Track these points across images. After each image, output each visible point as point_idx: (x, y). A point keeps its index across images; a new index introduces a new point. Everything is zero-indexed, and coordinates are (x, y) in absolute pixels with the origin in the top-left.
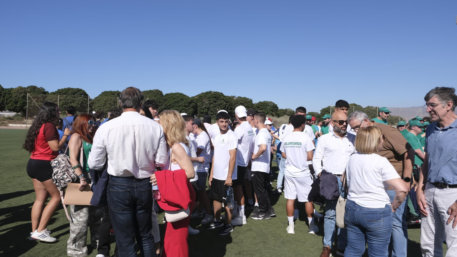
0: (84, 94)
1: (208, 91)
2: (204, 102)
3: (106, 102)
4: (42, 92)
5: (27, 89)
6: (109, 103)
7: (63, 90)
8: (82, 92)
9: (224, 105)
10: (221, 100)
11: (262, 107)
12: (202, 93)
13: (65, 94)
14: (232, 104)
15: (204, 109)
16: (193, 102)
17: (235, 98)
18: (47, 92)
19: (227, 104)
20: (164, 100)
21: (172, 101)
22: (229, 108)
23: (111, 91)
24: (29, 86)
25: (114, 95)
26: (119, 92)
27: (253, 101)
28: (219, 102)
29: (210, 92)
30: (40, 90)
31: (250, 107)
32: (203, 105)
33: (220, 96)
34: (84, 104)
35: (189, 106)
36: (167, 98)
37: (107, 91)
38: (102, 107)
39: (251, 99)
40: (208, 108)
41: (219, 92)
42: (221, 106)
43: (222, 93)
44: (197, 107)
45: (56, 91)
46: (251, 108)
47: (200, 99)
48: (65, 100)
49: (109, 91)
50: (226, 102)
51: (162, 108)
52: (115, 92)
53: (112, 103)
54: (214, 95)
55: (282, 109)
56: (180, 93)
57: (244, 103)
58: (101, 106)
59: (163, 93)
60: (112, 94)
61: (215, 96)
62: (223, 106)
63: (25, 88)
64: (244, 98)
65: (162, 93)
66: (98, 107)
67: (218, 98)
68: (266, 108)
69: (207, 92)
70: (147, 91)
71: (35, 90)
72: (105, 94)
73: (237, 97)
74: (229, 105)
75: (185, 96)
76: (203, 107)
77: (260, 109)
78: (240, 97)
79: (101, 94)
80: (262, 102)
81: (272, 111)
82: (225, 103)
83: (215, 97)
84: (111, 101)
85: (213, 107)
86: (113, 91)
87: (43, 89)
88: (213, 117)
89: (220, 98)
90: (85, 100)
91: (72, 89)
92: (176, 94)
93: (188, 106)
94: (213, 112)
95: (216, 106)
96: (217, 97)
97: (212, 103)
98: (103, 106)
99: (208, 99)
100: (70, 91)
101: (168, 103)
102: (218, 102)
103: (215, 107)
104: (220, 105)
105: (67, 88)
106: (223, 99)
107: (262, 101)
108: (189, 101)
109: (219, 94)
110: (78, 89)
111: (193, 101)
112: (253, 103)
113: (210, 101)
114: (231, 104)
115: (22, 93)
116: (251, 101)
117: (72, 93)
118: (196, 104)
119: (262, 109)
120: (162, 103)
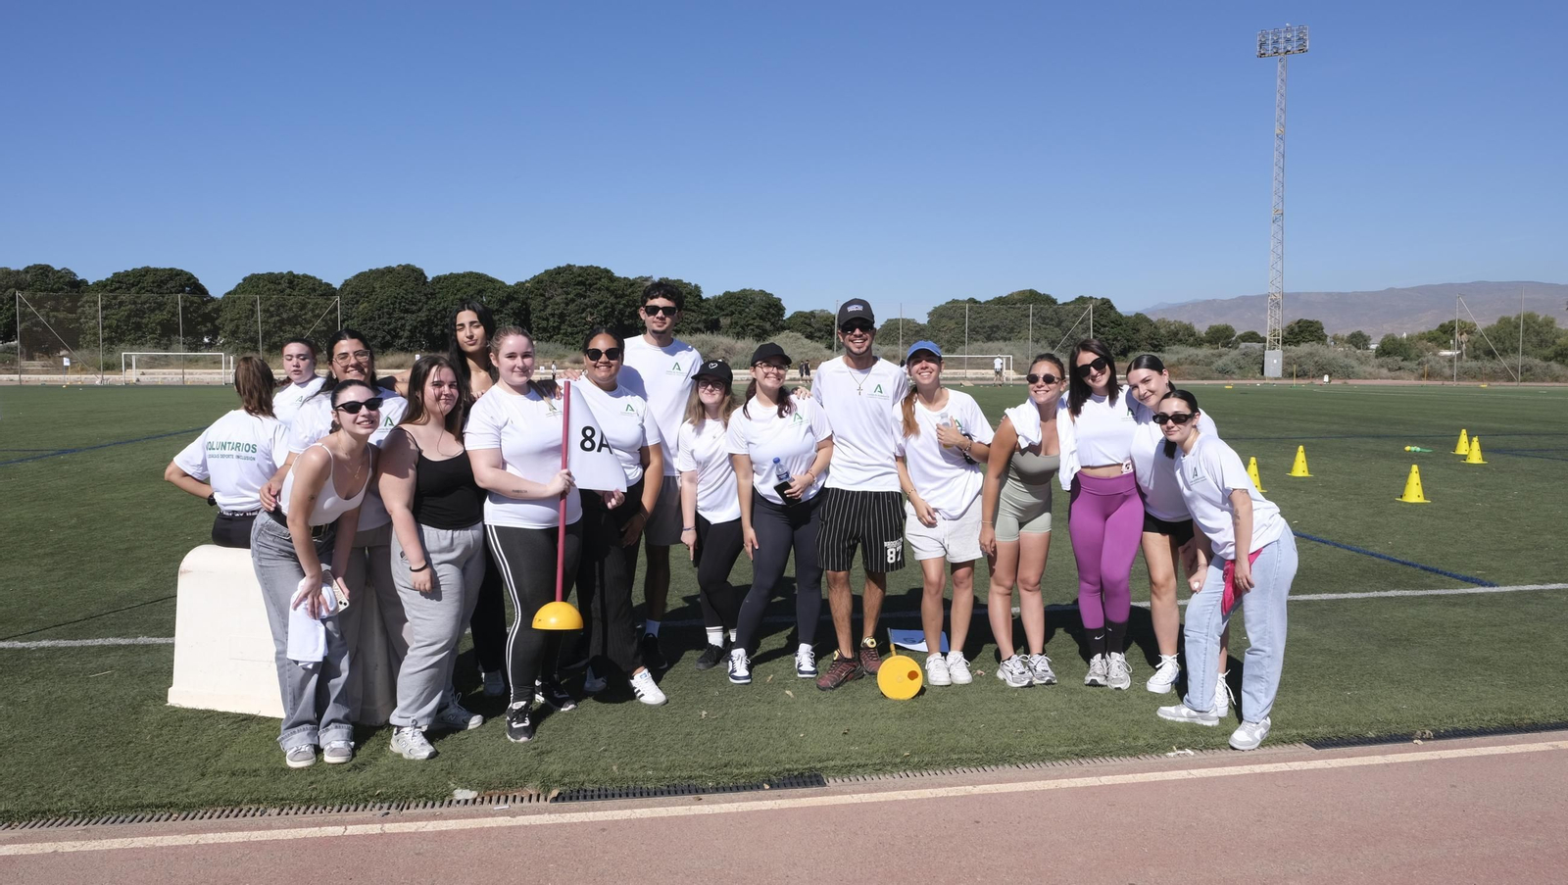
0: (191, 284)
1: (563, 264)
2: (550, 298)
4: (69, 282)
5: (23, 276)
7: (127, 274)
8: (185, 277)
9: (609, 305)
10: (599, 289)
11: (732, 308)
12: (546, 271)
13: (133, 285)
14: (635, 301)
15: (547, 320)
16: (515, 299)
18: (84, 282)
19: (619, 303)
20: (425, 295)
21: (451, 298)
22: (627, 313)
23: (271, 274)
24: (28, 267)
25: (280, 284)
26: (294, 276)
27: (702, 289)
28: (594, 296)
29: (569, 267)
30: (61, 277)
32: (546, 307)
33: (600, 279)
34: (191, 313)
35: (501, 312)
36: (437, 290)
37: (259, 274)
38: (244, 321)
39: (696, 286)
40: (562, 316)
41: (596, 268)
42: (601, 307)
43: (607, 271)
44: (528, 313)
45: (107, 279)
46: (694, 311)
47: (538, 289)
48: (135, 303)
49: (263, 275)
50: (616, 297)
51: (419, 319)
52: (281, 276)
53: (272, 309)
54: (579, 275)
56: (476, 274)
58: (240, 319)
59: (426, 274)
60: (273, 282)
61: (580, 279)
62: (606, 308)
63: (18, 272)
65: (423, 274)
66: (232, 320)
67: (591, 285)
68: (743, 310)
69: (559, 268)
70: (378, 270)
71: (47, 276)
72: (253, 283)
74: (624, 304)
75: (492, 281)
76: (549, 310)
77: (727, 315)
79: (241, 282)
80: (734, 293)
81: (761, 318)
82: (612, 299)
83: (579, 283)
84: (269, 303)
85: (577, 312)
86: (276, 271)
87: (69, 273)
88: (578, 342)
89: (598, 286)
90: (192, 303)
91: (156, 270)
92: (464, 276)
93: (497, 310)
94: (576, 327)
95: (584, 310)
96: (589, 282)
97: (573, 301)
98: (247, 317)
99: (560, 290)
100: (150, 278)
101: (440, 303)
102: (589, 296)
104: (596, 306)
105: (139, 267)
106: (607, 289)
107: (735, 288)
108: (501, 294)
109: (596, 274)
110: (171, 269)
111: (516, 296)
112: (704, 296)
113: (568, 294)
114: (631, 303)
115: (10, 287)
116: (696, 290)
117: (153, 282)
118: (524, 303)
119: (733, 313)
120: (420, 304)
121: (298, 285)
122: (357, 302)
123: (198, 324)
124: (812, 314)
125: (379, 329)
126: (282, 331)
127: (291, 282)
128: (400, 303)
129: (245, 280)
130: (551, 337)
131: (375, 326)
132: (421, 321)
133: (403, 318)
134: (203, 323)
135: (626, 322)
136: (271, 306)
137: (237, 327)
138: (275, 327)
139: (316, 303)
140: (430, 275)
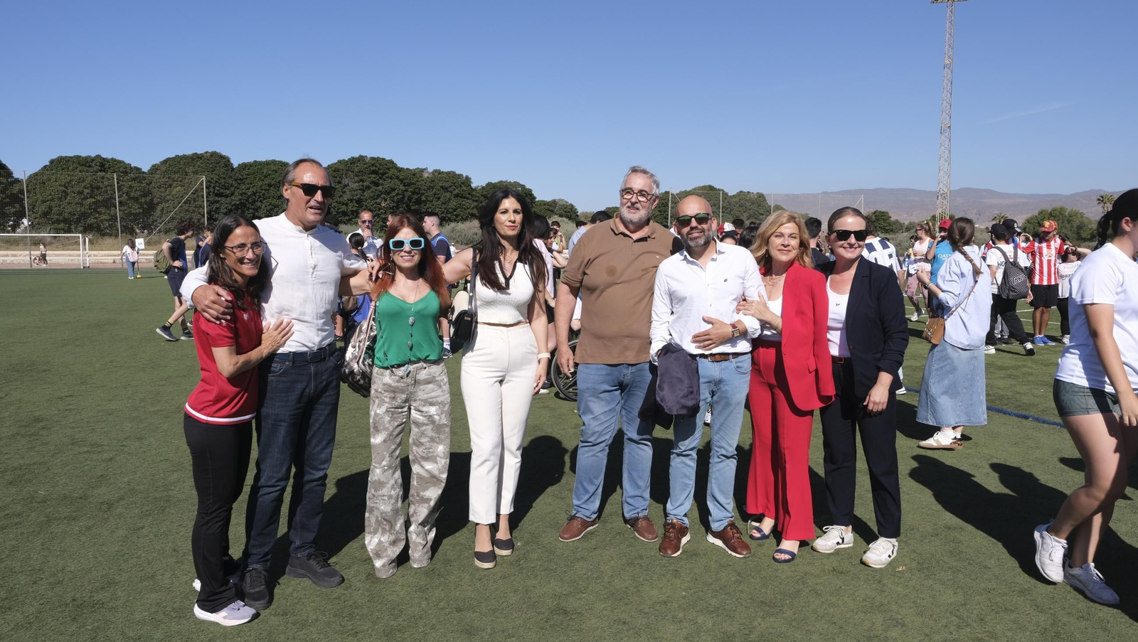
1: (356, 155)
2: (346, 186)
3: (66, 187)
6: (77, 189)
9: (400, 192)
10: (391, 178)
12: (340, 162)
14: (420, 189)
15: (347, 205)
17: (426, 175)
19: (406, 191)
20: (236, 180)
21: (260, 183)
22: (414, 200)
23: (79, 157)
25: (90, 166)
26: (104, 159)
27: (472, 180)
28: (387, 184)
29: (361, 159)
31: (465, 198)
32: (344, 192)
33: (388, 169)
36: (245, 176)
37: (66, 157)
39: (467, 177)
40: (359, 202)
41: (383, 159)
42: (393, 194)
43: (391, 162)
46: (468, 198)
47: (336, 177)
49: (71, 157)
50: (404, 186)
51: (233, 203)
52: (93, 160)
54: (373, 165)
55: (543, 201)
56: (281, 162)
57: (450, 187)
58: (52, 200)
59: (232, 161)
60: (83, 165)
61: (374, 168)
62: (398, 194)
64: (448, 173)
65: (229, 161)
66: (43, 202)
67: (383, 174)
69: (353, 158)
70: (185, 157)
72: (60, 164)
73: (430, 170)
74: (412, 192)
76: (345, 198)
78: (439, 172)
79: (48, 164)
80: (495, 183)
82: (402, 187)
83: (374, 172)
84: (83, 184)
85: (372, 198)
86: (84, 155)
89: (390, 174)
92: (268, 163)
95: (378, 196)
96: (381, 172)
97: (368, 187)
98: (60, 199)
99: (356, 178)
101: (249, 189)
102: (382, 184)
103: (377, 199)
104: (389, 193)
106: (397, 178)
107: (495, 180)
109: (386, 165)
112: (473, 185)
113: (364, 182)
114: (417, 190)
116: (467, 181)
120: (233, 189)
121: (109, 168)
122: (170, 186)
123: (7, 204)
124: (554, 202)
125: (194, 211)
126: (98, 213)
127: (102, 165)
128: (214, 188)
129: (52, 162)
130: (350, 220)
131: (191, 209)
132: (235, 205)
133: (218, 202)
134: (11, 204)
135: (413, 208)
136: (85, 188)
137: (50, 208)
138: (90, 209)
139: (131, 187)
140: (236, 163)
